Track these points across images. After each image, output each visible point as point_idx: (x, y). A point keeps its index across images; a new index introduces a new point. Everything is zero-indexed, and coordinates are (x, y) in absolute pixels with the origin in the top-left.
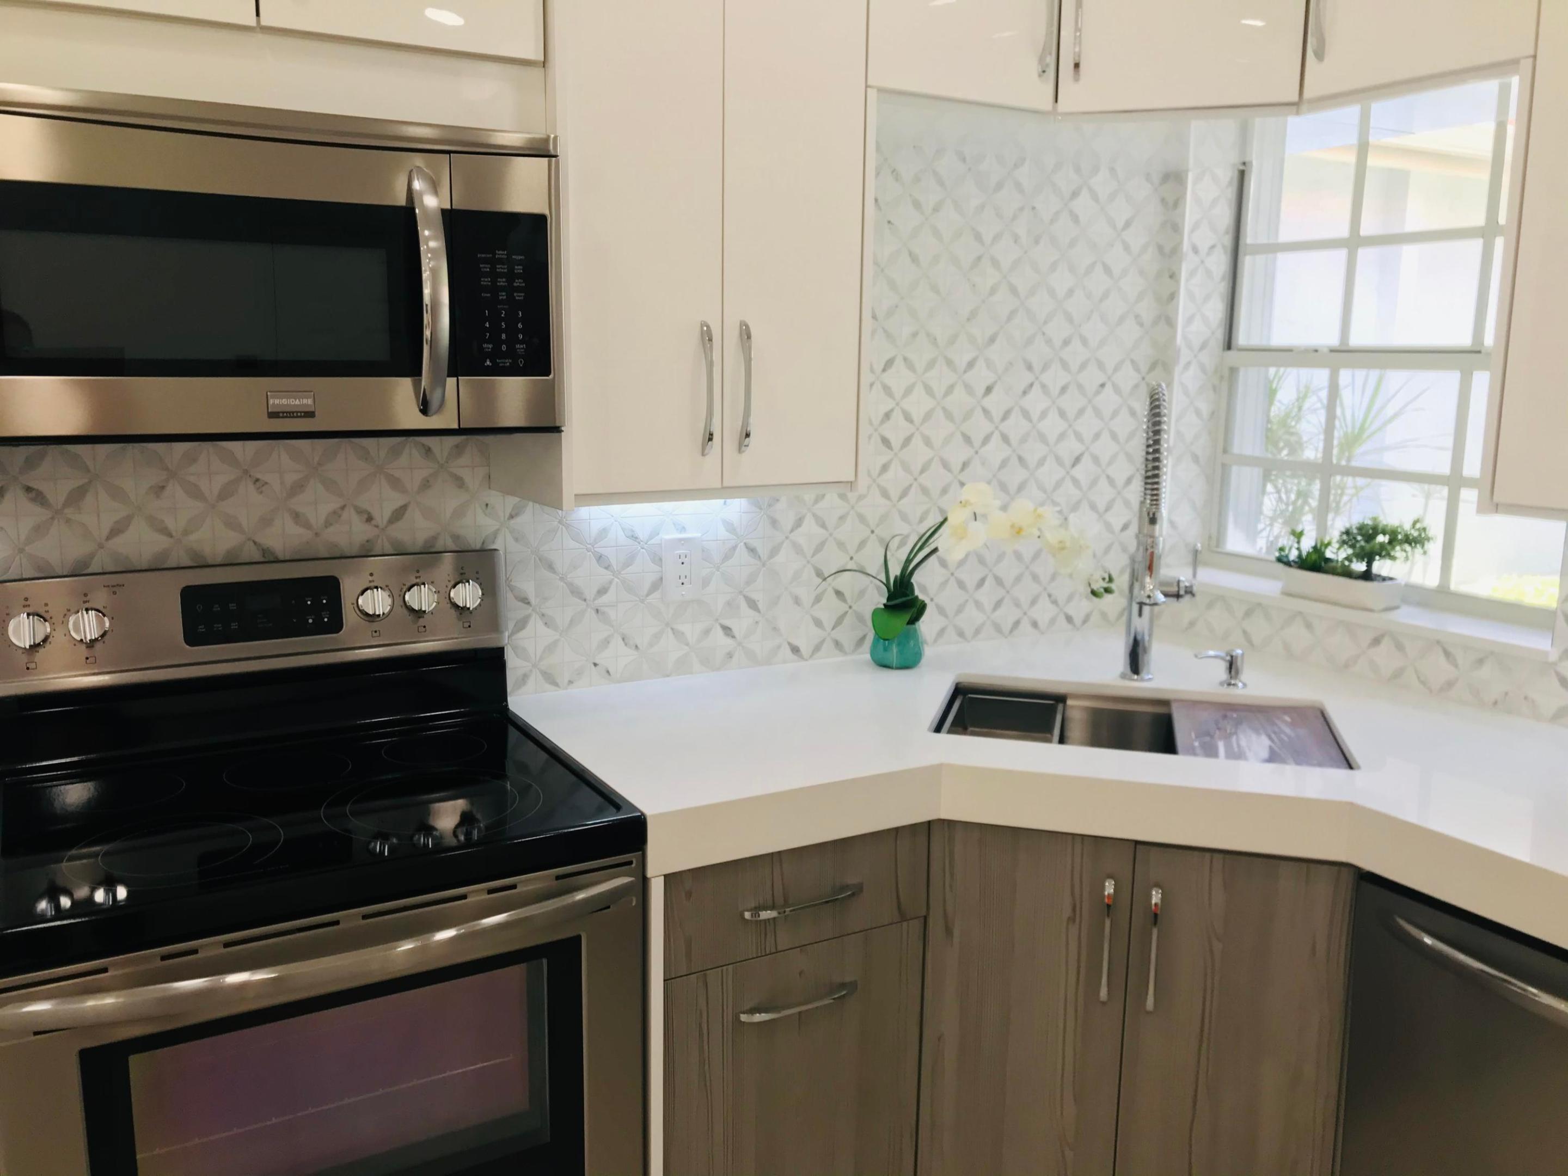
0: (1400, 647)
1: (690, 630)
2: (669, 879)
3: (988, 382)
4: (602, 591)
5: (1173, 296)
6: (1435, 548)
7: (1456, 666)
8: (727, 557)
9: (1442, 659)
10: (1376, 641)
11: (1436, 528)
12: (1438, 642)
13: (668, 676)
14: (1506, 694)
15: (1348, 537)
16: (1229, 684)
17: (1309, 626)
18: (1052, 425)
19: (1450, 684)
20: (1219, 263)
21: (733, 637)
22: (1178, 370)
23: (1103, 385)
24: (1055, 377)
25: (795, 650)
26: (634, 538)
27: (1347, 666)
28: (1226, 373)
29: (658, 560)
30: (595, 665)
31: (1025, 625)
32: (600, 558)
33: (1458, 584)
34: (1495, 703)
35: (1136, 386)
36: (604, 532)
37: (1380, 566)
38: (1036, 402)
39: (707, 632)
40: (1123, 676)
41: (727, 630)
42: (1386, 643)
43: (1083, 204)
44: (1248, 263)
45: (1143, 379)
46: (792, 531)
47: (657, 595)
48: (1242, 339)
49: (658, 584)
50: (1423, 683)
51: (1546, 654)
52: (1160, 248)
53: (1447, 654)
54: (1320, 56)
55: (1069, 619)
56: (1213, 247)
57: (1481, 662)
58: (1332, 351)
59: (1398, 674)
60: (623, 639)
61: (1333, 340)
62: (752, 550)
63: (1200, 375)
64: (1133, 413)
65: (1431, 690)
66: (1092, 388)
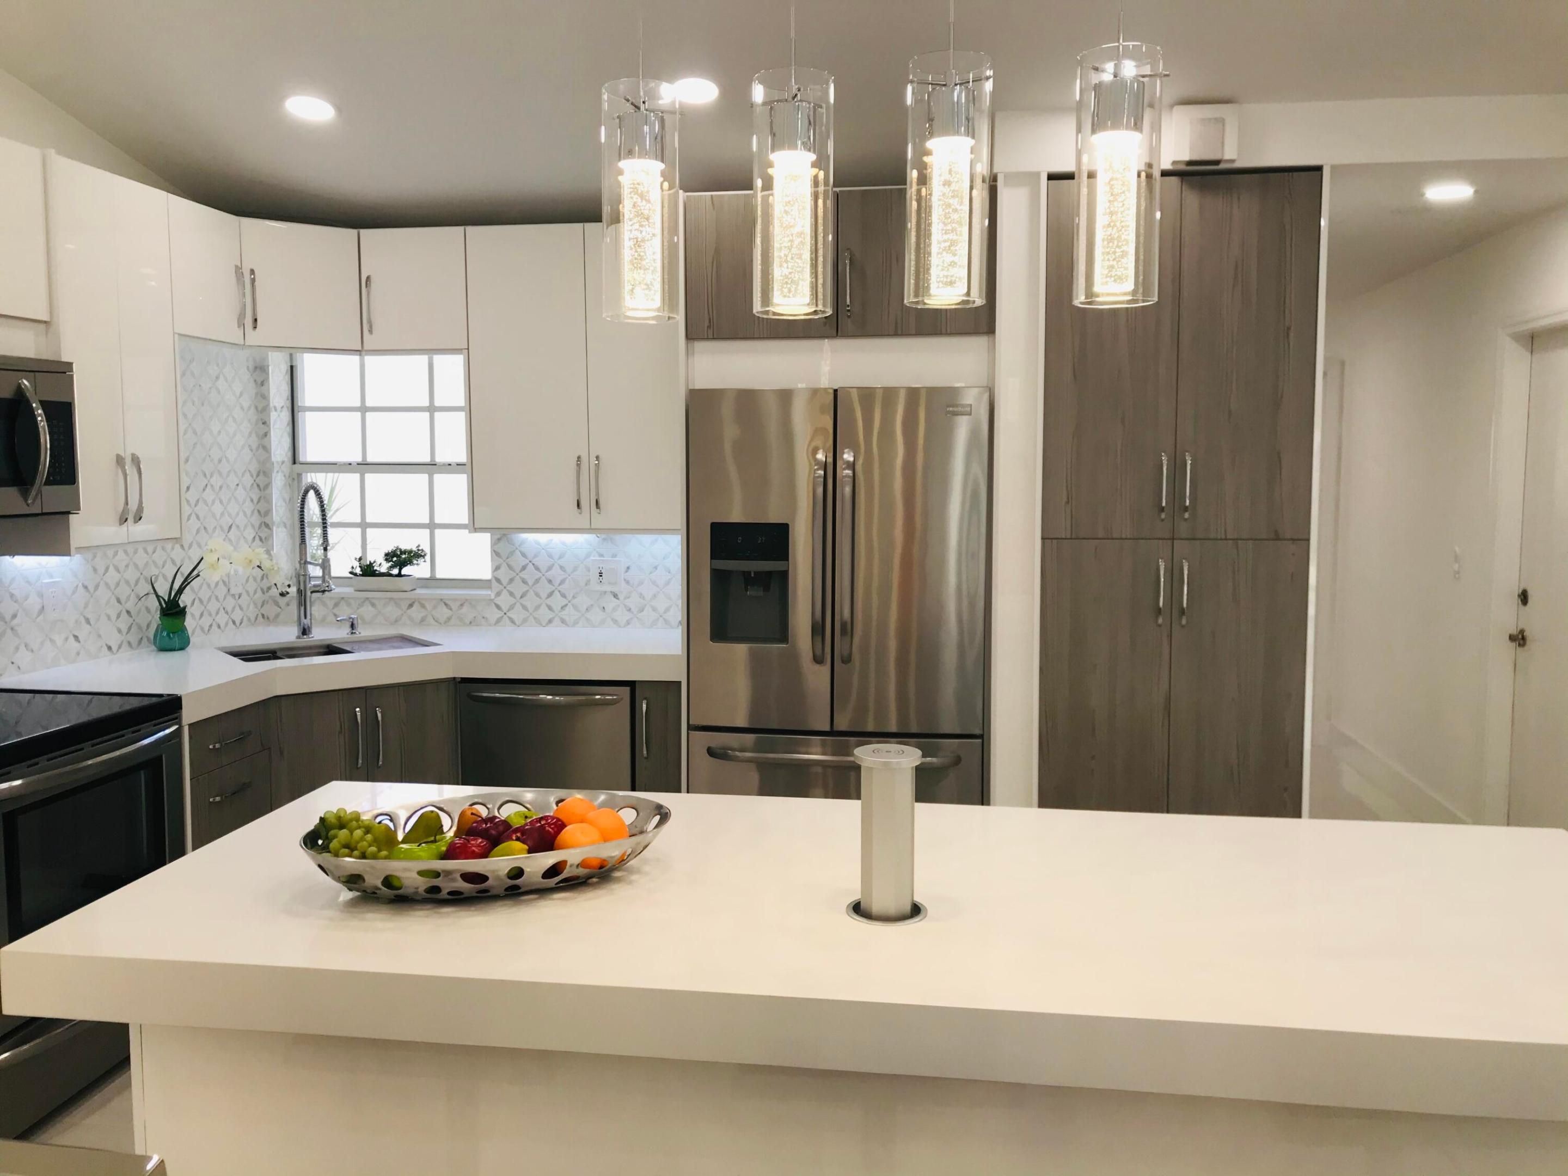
0: (423, 606)
1: (59, 640)
2: (191, 725)
3: (188, 483)
4: (14, 616)
5: (266, 434)
6: (428, 558)
7: (451, 609)
8: (74, 593)
9: (444, 608)
10: (411, 606)
11: (427, 550)
12: (441, 600)
13: (48, 668)
14: (475, 617)
15: (389, 556)
16: (352, 633)
17: (373, 605)
18: (217, 509)
19: (449, 619)
20: (286, 415)
21: (79, 642)
22: (274, 475)
23: (238, 485)
24: (216, 481)
25: (110, 648)
26: (28, 582)
27: (396, 621)
28: (295, 477)
29: (41, 595)
30: (13, 663)
31: (215, 627)
32: (12, 595)
33: (439, 575)
34: (471, 623)
35: (252, 485)
36: (13, 580)
37: (405, 571)
38: (209, 495)
39: (66, 639)
40: (298, 637)
41: (76, 637)
42: (416, 607)
43: (221, 383)
44: (300, 416)
45: (255, 481)
46: (104, 575)
47: (41, 617)
48: (301, 458)
49: (42, 610)
50: (436, 621)
51: (490, 595)
52: (256, 408)
53: (446, 604)
54: (371, 331)
55: (234, 622)
56: (282, 407)
57: (462, 605)
58: (358, 464)
59: (423, 620)
60: (26, 646)
61: (360, 460)
62: (86, 587)
63: (283, 478)
64: (252, 500)
65: (440, 623)
66: (233, 486)
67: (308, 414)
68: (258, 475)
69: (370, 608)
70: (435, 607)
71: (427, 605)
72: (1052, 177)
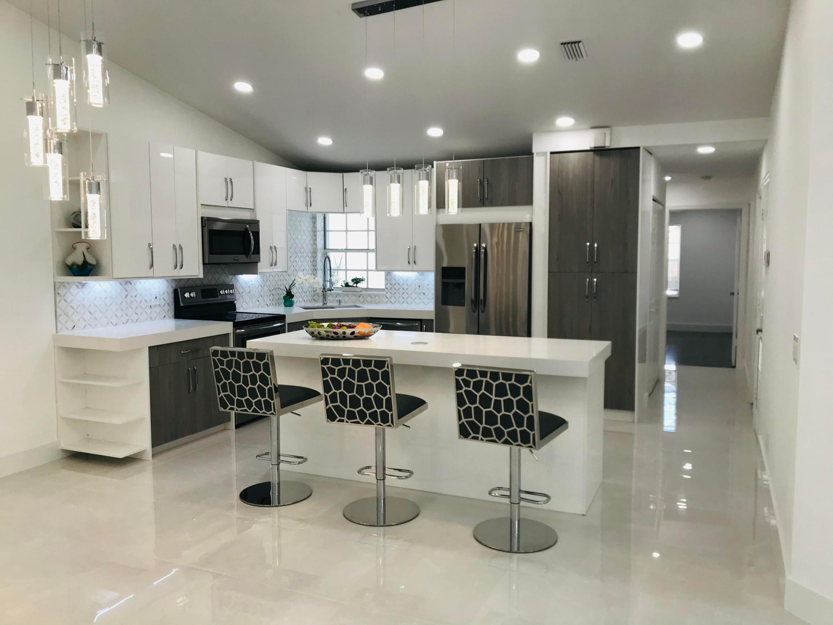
0: (363, 297)
1: (254, 301)
2: (288, 324)
3: (291, 256)
4: (242, 293)
5: (316, 239)
6: (366, 281)
7: (372, 298)
8: (258, 287)
9: (370, 298)
10: (359, 297)
11: (366, 279)
12: (369, 295)
13: (251, 309)
14: (379, 301)
15: (353, 280)
16: (340, 304)
17: (348, 296)
18: (300, 263)
19: (371, 301)
20: (322, 233)
22: (318, 253)
23: (306, 256)
24: (299, 255)
25: (267, 305)
26: (246, 283)
29: (249, 287)
30: (242, 306)
32: (242, 287)
33: (370, 287)
34: (378, 303)
36: (242, 282)
37: (359, 285)
38: (297, 259)
39: (256, 301)
40: (323, 305)
41: (258, 301)
42: (361, 297)
43: (302, 223)
44: (327, 233)
45: (312, 255)
46: (266, 282)
47: (249, 294)
48: (327, 247)
49: (249, 292)
50: (367, 302)
51: (384, 294)
52: (313, 231)
53: (370, 296)
54: (346, 206)
55: (304, 301)
56: (321, 231)
57: (375, 297)
58: (345, 249)
59: (364, 301)
60: (245, 302)
61: (345, 248)
62: (261, 286)
63: (321, 254)
64: (311, 261)
65: (369, 303)
66: (305, 256)
67: (330, 233)
68: (313, 253)
69: (347, 297)
70: (367, 297)
71: (365, 297)
72: (552, 153)
